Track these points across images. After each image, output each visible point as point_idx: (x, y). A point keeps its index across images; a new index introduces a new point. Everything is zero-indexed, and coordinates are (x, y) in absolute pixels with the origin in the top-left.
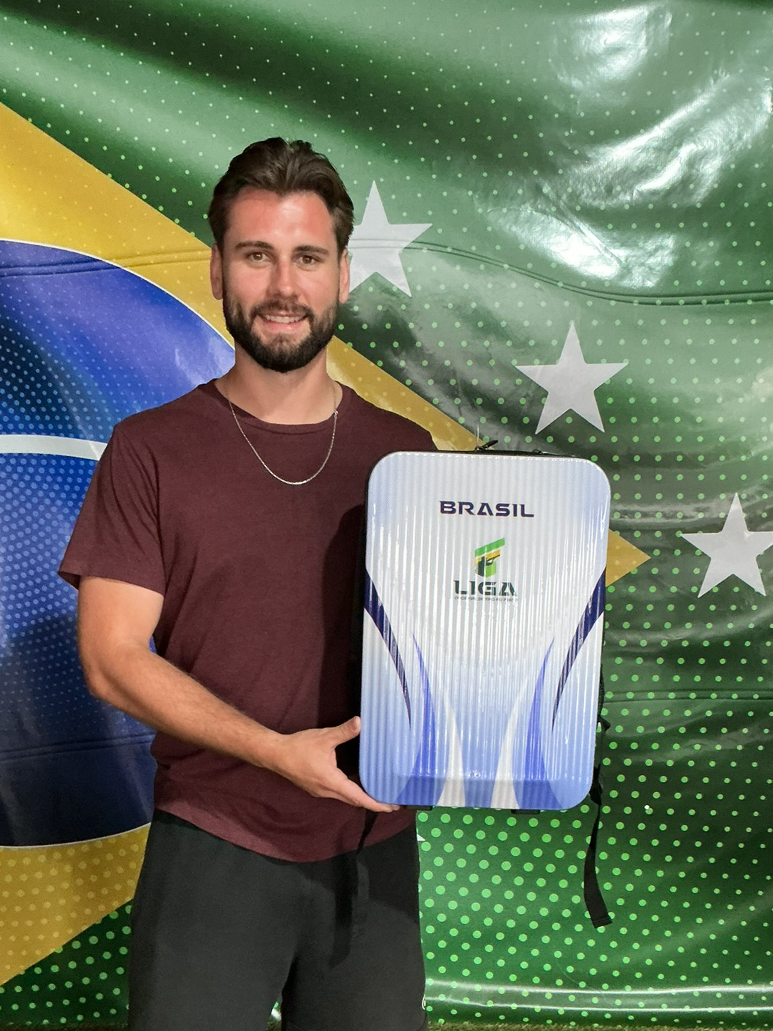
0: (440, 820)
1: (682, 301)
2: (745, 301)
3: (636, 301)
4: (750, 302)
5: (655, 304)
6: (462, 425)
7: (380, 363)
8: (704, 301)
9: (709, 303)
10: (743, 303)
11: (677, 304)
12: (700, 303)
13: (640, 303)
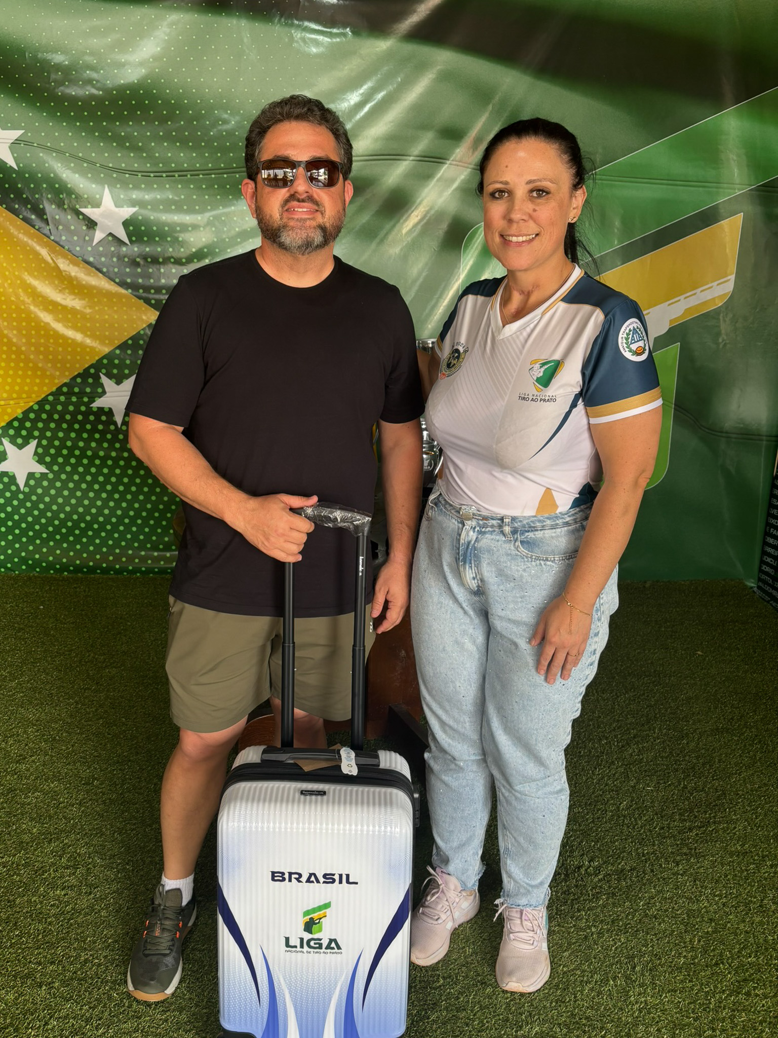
0: (57, 461)
1: (164, 175)
2: (198, 175)
3: (140, 174)
4: (201, 176)
5: (150, 176)
6: (53, 240)
7: (4, 206)
8: (177, 175)
9: (179, 176)
10: (196, 177)
11: (162, 177)
12: (174, 176)
13: (142, 176)
